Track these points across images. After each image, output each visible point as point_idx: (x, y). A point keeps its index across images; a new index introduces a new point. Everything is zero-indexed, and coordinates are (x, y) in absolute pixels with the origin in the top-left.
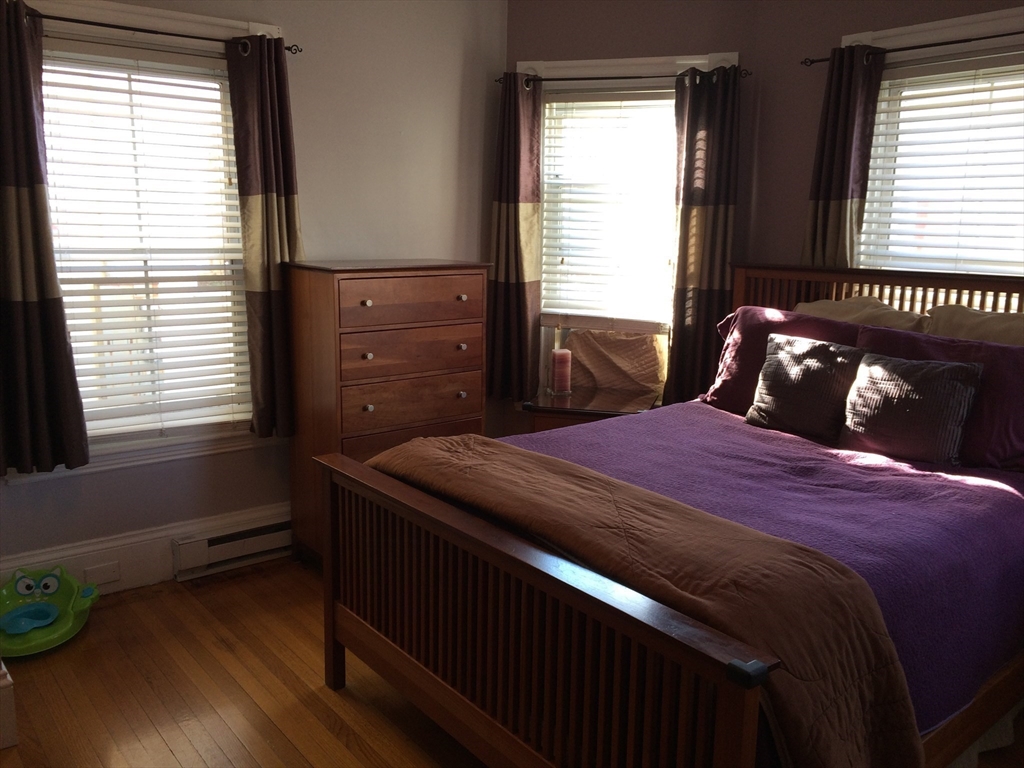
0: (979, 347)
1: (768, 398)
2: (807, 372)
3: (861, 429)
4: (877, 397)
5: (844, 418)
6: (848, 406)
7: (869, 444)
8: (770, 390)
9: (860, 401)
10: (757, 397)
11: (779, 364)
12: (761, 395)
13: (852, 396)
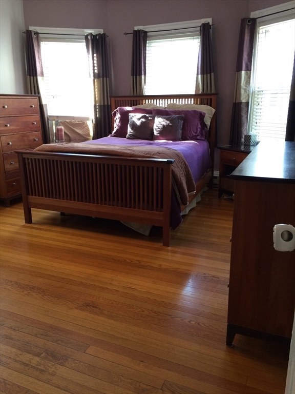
0: (182, 111)
1: (132, 131)
2: (142, 123)
3: (159, 135)
4: (161, 126)
5: (154, 133)
6: (154, 129)
7: (161, 138)
8: (132, 129)
9: (157, 128)
10: (128, 131)
11: (134, 121)
12: (129, 130)
13: (155, 127)
